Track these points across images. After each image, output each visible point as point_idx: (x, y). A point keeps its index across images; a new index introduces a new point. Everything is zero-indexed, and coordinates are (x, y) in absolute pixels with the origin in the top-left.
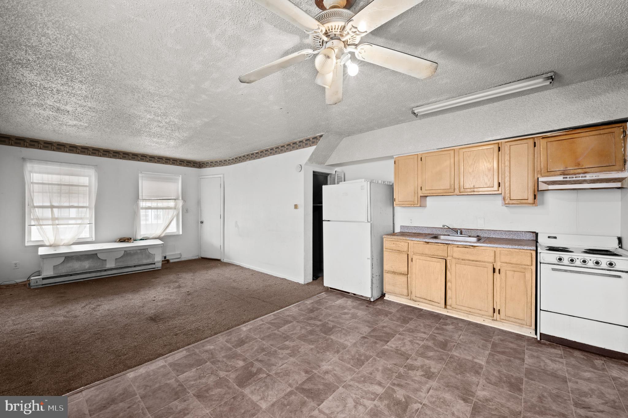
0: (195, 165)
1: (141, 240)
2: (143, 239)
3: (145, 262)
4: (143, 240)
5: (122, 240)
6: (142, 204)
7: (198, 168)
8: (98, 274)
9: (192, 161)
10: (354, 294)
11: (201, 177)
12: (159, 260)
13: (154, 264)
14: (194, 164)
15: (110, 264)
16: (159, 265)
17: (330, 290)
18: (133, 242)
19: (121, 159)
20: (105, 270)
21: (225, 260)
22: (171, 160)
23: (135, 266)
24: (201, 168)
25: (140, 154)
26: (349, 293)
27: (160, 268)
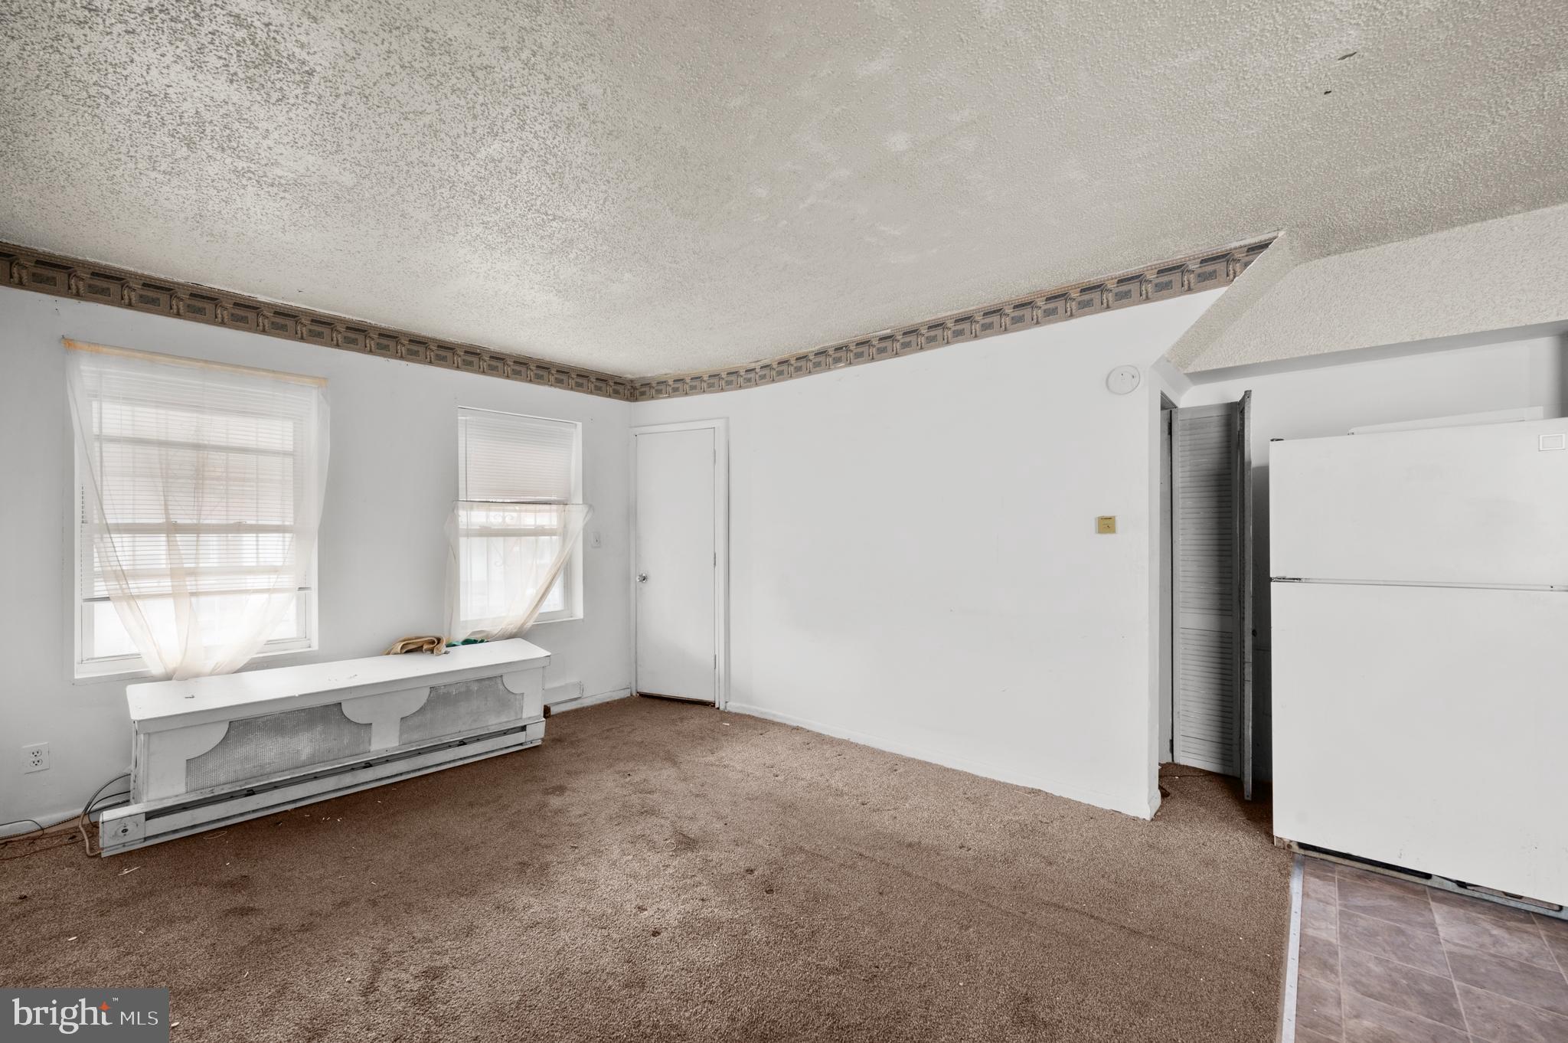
0: (620, 388)
1: (467, 642)
2: (473, 638)
3: (494, 723)
4: (475, 642)
5: (413, 647)
6: (472, 517)
7: (627, 399)
8: (348, 779)
9: (612, 377)
10: (1462, 885)
11: (638, 430)
12: (536, 714)
13: (523, 728)
14: (618, 387)
15: (384, 741)
16: (537, 732)
17: (1302, 852)
18: (446, 653)
19: (402, 358)
20: (368, 765)
21: (734, 706)
22: (553, 372)
23: (462, 743)
24: (636, 400)
25: (461, 346)
26: (1428, 876)
27: (539, 743)
